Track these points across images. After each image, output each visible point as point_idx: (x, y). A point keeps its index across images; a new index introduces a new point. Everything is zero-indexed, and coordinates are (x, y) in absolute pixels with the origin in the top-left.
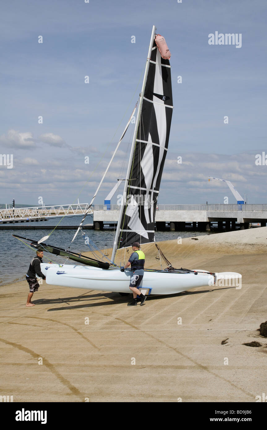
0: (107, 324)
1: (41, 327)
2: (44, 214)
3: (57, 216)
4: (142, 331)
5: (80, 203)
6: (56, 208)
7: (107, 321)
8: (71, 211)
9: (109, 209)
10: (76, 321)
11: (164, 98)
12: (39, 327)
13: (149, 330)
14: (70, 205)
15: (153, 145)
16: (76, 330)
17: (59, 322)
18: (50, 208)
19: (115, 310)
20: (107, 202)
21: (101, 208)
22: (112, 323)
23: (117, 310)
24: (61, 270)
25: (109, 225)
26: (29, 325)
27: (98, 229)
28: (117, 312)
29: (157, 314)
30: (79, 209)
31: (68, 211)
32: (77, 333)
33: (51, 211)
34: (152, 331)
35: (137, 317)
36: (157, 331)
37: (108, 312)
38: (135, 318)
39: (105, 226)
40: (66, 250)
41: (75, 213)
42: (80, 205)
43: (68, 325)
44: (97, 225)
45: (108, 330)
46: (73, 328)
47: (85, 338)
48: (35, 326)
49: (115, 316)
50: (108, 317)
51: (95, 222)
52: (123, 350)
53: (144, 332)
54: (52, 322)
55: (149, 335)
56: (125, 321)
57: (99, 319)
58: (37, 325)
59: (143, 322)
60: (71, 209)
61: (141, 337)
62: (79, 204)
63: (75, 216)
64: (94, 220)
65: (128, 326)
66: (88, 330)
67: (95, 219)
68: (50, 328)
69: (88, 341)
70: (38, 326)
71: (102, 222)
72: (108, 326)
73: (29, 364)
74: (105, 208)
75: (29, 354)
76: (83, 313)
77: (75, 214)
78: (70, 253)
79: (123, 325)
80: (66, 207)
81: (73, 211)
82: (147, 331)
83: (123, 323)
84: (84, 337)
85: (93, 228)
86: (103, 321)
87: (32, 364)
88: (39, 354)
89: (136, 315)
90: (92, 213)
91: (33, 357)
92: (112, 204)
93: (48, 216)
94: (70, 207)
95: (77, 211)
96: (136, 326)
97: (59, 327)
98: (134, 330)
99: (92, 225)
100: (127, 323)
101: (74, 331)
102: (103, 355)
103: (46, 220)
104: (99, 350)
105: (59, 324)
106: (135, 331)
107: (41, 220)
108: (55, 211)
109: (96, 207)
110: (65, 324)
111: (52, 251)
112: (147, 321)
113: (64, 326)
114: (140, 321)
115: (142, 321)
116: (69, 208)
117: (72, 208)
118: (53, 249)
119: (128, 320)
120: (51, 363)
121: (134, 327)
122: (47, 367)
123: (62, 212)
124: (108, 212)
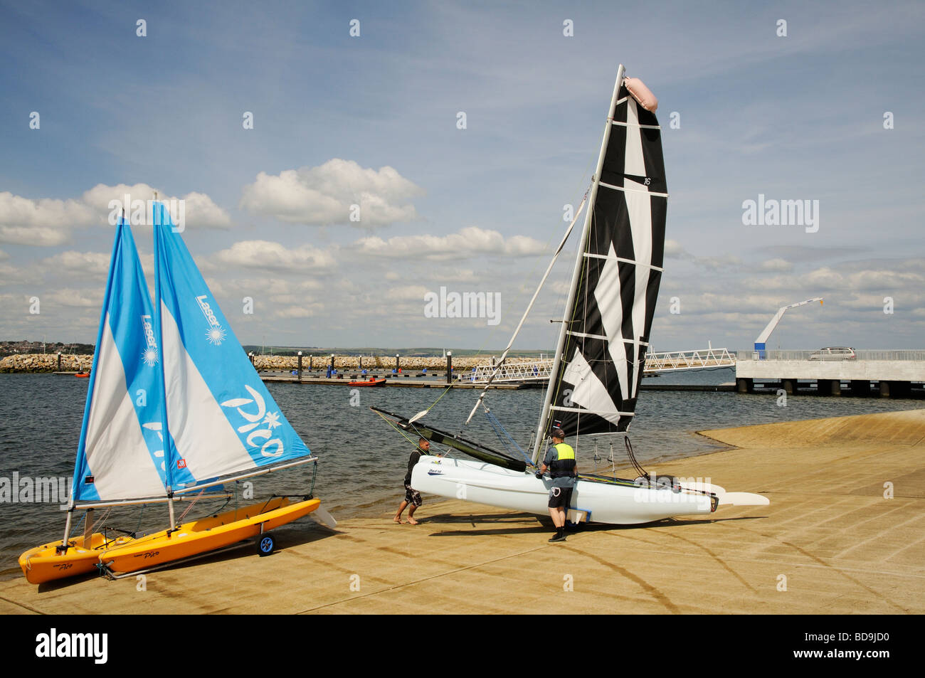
0: (769, 550)
1: (655, 543)
2: (653, 366)
3: (675, 368)
4: (836, 570)
5: (712, 348)
6: (672, 356)
7: (769, 546)
8: (697, 361)
9: (763, 357)
10: (712, 541)
11: (647, 180)
12: (651, 544)
13: (848, 569)
14: (696, 352)
15: (619, 262)
16: (713, 555)
17: (684, 539)
18: (662, 357)
19: (781, 529)
20: (760, 347)
21: (749, 356)
22: (776, 550)
23: (785, 529)
24: (435, 468)
25: (763, 386)
26: (636, 539)
27: (745, 391)
28: (786, 531)
29: (863, 543)
30: (711, 357)
31: (692, 361)
32: (715, 561)
33: (664, 361)
34: (856, 572)
35: (824, 544)
36: (867, 573)
37: (769, 531)
38: (821, 545)
39: (755, 386)
40: (455, 437)
41: (705, 364)
42: (713, 351)
43: (699, 546)
44: (743, 384)
45: (770, 562)
46: (707, 550)
47: (731, 571)
48: (646, 542)
49: (782, 539)
50: (769, 539)
51: (738, 380)
52: (800, 598)
53: (840, 571)
54: (672, 537)
55: (851, 579)
56: (803, 548)
57: (753, 540)
58: (648, 540)
59: (836, 554)
60: (697, 358)
61: (833, 579)
62: (710, 349)
63: (704, 369)
64: (737, 377)
65: (807, 557)
66: (734, 558)
67: (739, 375)
68: (670, 548)
69: (736, 575)
70: (649, 542)
71: (751, 379)
72: (769, 553)
73: (638, 600)
74: (756, 356)
75: (638, 585)
76: (724, 528)
77: (704, 367)
78: (463, 442)
79: (797, 555)
80: (689, 355)
81: (700, 361)
82: (845, 571)
83: (798, 552)
84: (727, 569)
85: (735, 390)
86: (760, 544)
87: (643, 601)
88: (654, 586)
89: (823, 540)
90: (733, 365)
91: (644, 591)
92: (768, 350)
93: (660, 369)
94: (711, 354)
95: (707, 360)
96: (823, 559)
97: (685, 547)
98: (819, 567)
99: (734, 384)
100: (806, 553)
101: (710, 556)
102: (764, 603)
103: (656, 376)
104: (757, 592)
105: (684, 542)
106: (821, 569)
107: (649, 376)
108: (671, 361)
109: (740, 355)
110: (695, 544)
111: (430, 437)
112: (844, 552)
113: (692, 546)
114: (829, 551)
115: (834, 552)
116: (694, 356)
117: (699, 356)
118: (431, 433)
119: (807, 548)
120: (675, 604)
121: (819, 561)
122: (667, 608)
123: (682, 362)
124: (761, 363)
